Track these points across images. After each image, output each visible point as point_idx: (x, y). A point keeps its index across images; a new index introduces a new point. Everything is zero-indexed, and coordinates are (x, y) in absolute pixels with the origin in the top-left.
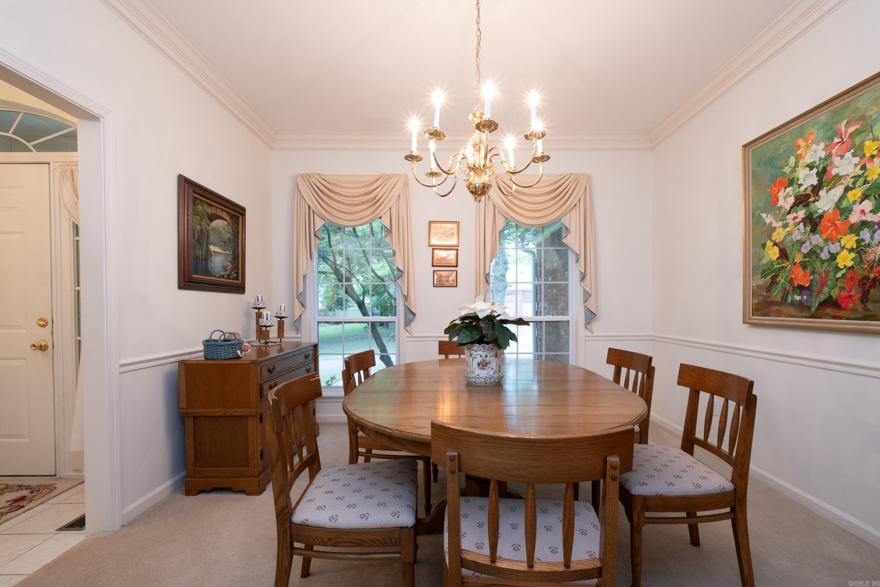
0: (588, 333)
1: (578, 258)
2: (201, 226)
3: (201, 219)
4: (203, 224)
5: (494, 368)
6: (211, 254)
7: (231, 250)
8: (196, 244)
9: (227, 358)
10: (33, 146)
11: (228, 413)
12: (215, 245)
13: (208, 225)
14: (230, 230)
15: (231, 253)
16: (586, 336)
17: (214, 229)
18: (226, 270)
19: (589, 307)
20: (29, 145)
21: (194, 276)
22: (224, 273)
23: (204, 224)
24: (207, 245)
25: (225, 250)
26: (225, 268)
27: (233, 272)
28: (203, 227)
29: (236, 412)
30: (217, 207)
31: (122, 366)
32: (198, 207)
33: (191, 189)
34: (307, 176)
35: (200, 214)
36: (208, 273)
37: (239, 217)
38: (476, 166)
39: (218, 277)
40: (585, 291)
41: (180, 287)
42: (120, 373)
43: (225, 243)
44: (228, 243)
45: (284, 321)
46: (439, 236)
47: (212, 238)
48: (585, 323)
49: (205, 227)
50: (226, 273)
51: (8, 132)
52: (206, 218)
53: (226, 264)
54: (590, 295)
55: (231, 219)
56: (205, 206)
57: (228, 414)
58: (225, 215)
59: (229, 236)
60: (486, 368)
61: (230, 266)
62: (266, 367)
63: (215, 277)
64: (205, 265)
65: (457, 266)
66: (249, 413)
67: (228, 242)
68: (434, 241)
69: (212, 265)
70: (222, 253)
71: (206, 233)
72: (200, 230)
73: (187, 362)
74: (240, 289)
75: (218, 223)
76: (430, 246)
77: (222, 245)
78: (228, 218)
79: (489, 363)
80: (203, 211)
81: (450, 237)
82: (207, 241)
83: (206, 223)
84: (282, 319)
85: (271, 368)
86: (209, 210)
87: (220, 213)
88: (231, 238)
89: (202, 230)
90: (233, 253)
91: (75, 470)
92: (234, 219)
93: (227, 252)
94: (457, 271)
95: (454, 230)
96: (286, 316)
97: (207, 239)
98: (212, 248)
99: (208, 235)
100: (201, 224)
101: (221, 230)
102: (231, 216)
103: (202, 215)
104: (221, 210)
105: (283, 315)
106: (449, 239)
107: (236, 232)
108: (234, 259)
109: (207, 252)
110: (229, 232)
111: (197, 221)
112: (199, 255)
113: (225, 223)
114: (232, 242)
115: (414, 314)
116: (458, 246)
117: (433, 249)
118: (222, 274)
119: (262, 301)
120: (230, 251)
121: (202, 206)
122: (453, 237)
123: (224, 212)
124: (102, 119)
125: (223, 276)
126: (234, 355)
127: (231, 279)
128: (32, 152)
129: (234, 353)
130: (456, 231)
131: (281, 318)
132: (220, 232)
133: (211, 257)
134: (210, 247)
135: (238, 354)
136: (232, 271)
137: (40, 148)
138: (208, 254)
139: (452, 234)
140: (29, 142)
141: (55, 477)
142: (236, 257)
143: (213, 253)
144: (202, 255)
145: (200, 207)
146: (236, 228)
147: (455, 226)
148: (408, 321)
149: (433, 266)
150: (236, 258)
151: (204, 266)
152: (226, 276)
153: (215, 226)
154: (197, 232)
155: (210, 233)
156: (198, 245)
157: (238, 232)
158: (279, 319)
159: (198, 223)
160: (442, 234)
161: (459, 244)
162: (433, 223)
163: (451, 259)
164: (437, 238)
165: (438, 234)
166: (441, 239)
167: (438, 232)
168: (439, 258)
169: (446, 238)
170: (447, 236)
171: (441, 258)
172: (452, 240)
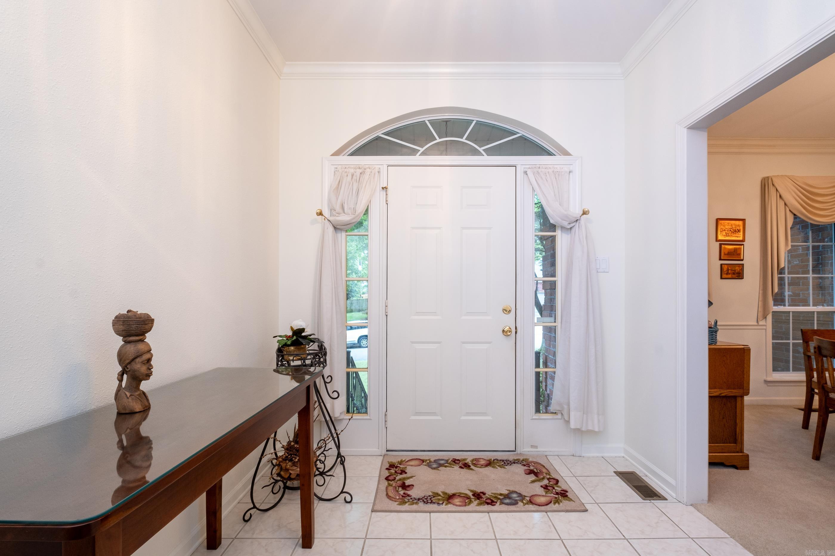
10: (484, 150)
11: (723, 393)
20: (481, 149)
29: (731, 393)
46: (727, 232)
51: (462, 138)
57: (723, 395)
65: (742, 260)
66: (743, 393)
68: (720, 237)
76: (718, 241)
81: (736, 233)
91: (532, 446)
94: (743, 264)
106: (734, 235)
116: (744, 241)
117: (721, 245)
122: (739, 233)
128: (484, 156)
130: (741, 228)
137: (490, 152)
139: (739, 231)
140: (480, 147)
141: (515, 453)
147: (741, 223)
149: (720, 259)
160: (729, 230)
161: (745, 239)
162: (720, 221)
163: (738, 253)
164: (725, 234)
165: (725, 230)
166: (728, 234)
167: (725, 228)
168: (726, 253)
169: (732, 234)
170: (733, 232)
171: (728, 253)
172: (738, 236)
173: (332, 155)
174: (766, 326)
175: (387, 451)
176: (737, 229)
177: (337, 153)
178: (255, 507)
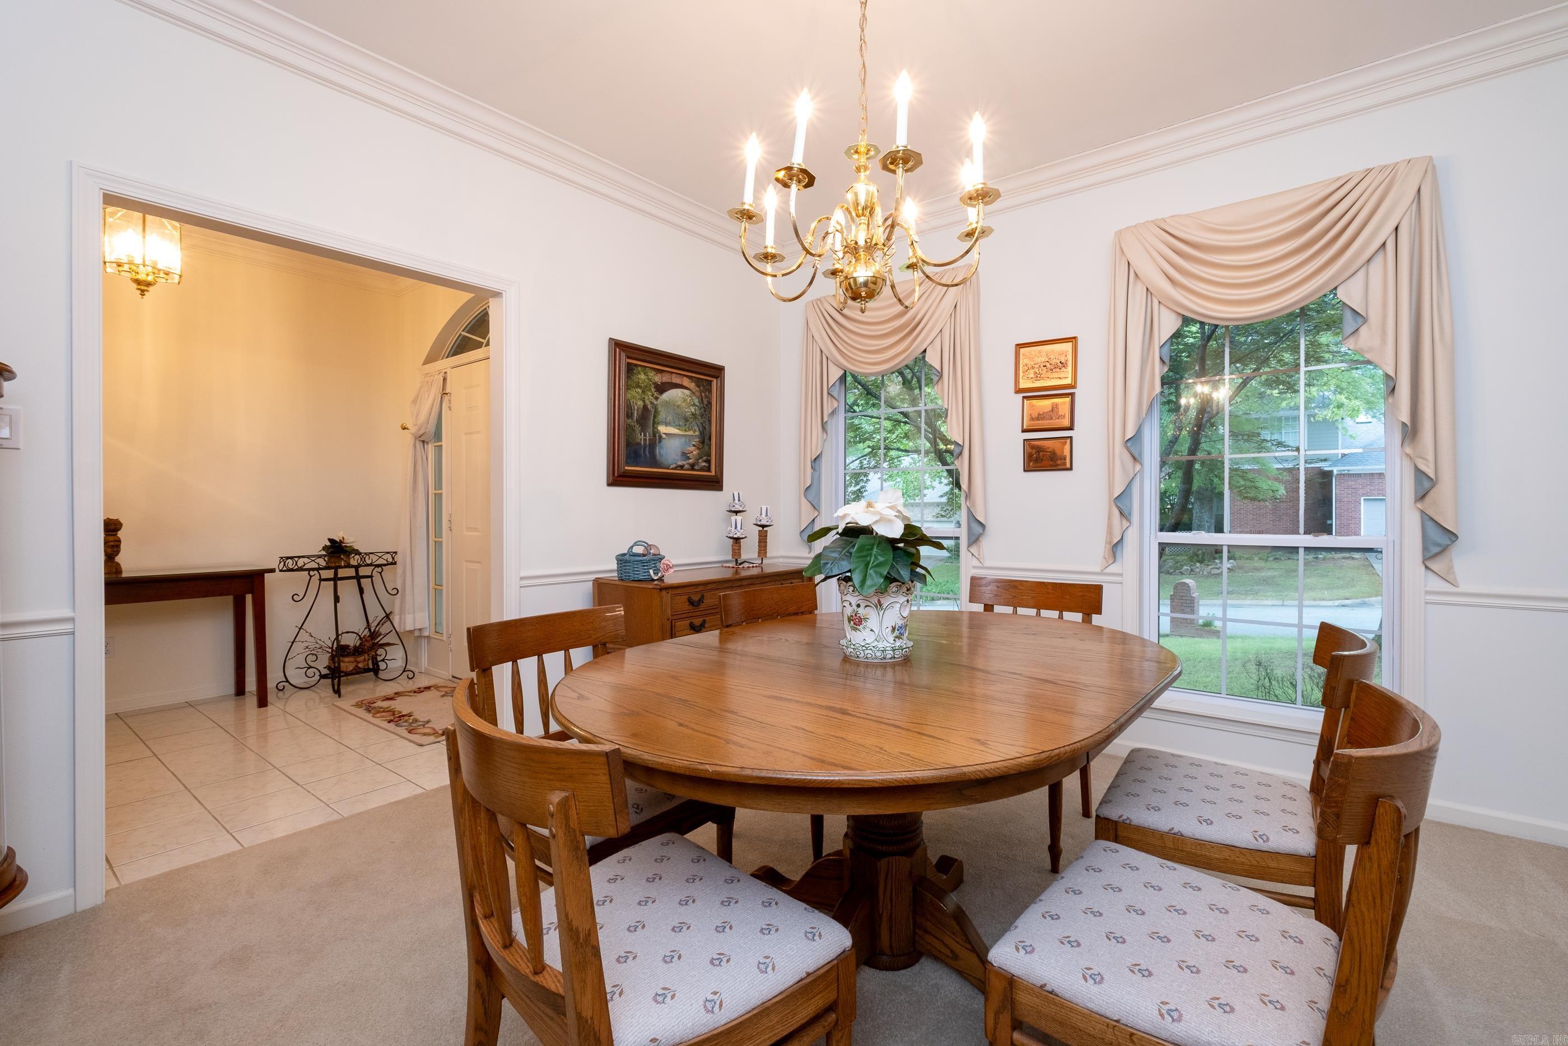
0: (1436, 584)
1: (1391, 385)
2: (644, 401)
3: (643, 392)
4: (646, 397)
5: (877, 632)
6: (660, 437)
7: (697, 429)
8: (634, 426)
9: (636, 579)
12: (667, 424)
13: (657, 398)
14: (696, 401)
15: (697, 433)
16: (1427, 593)
17: (667, 404)
18: (689, 458)
19: (1431, 512)
21: (626, 468)
22: (684, 463)
23: (649, 398)
24: (653, 426)
25: (686, 430)
26: (685, 455)
27: (700, 461)
28: (647, 402)
30: (672, 373)
31: (522, 578)
32: (640, 376)
33: (623, 355)
34: (818, 302)
35: (642, 385)
36: (655, 463)
37: (712, 381)
38: (859, 244)
39: (673, 469)
40: (1419, 473)
41: (609, 484)
42: (520, 587)
43: (686, 420)
44: (692, 420)
45: (767, 531)
46: (1036, 370)
47: (662, 415)
48: (1424, 556)
49: (651, 402)
50: (687, 462)
52: (653, 390)
53: (689, 450)
54: (1433, 483)
55: (698, 386)
56: (651, 374)
58: (686, 382)
59: (693, 410)
60: (860, 627)
61: (694, 453)
62: (683, 597)
63: (668, 469)
64: (649, 453)
65: (1071, 428)
67: (691, 418)
68: (1025, 384)
69: (663, 452)
70: (680, 435)
71: (653, 411)
72: (642, 407)
73: (600, 581)
74: (715, 483)
75: (673, 395)
76: (1018, 391)
77: (681, 423)
78: (692, 385)
79: (864, 619)
80: (647, 381)
81: (1058, 370)
82: (654, 420)
83: (652, 396)
84: (765, 529)
85: (696, 598)
86: (658, 379)
87: (676, 380)
88: (698, 412)
89: (645, 407)
90: (701, 434)
92: (703, 385)
93: (691, 433)
94: (1071, 438)
95: (1066, 356)
96: (768, 524)
97: (655, 417)
98: (662, 429)
99: (656, 412)
100: (644, 398)
101: (679, 403)
102: (698, 382)
103: (646, 386)
104: (678, 376)
105: (764, 522)
106: (1055, 375)
107: (705, 402)
108: (703, 442)
109: (654, 436)
110: (694, 405)
111: (636, 395)
112: (641, 440)
113: (687, 392)
114: (700, 418)
115: (983, 526)
116: (1073, 387)
117: (1024, 400)
118: (680, 463)
119: (739, 500)
120: (695, 431)
121: (645, 374)
122: (1063, 369)
123: (685, 378)
124: (504, 293)
125: (682, 467)
126: (645, 576)
127: (697, 470)
129: (645, 572)
130: (1070, 357)
131: (763, 526)
132: (678, 406)
133: (660, 442)
134: (659, 428)
135: (650, 575)
136: (699, 459)
138: (656, 439)
139: (1064, 365)
142: (707, 438)
143: (664, 436)
144: (645, 440)
145: (642, 376)
146: (707, 397)
147: (1067, 347)
148: (974, 538)
149: (1024, 431)
150: (707, 441)
151: (647, 453)
152: (687, 466)
153: (668, 399)
154: (638, 410)
155: (660, 409)
156: (638, 426)
157: (710, 403)
158: (761, 529)
159: (638, 397)
160: (1042, 366)
161: (1075, 382)
162: (1021, 349)
163: (1060, 414)
164: (1032, 376)
165: (1033, 368)
166: (1039, 376)
167: (1033, 363)
168: (1035, 415)
169: (1049, 374)
170: (1052, 370)
171: (1039, 414)
172: (1061, 376)
173: (423, 364)
174: (1121, 575)
175: (453, 677)
176: (1060, 362)
177: (429, 360)
178: (287, 681)
